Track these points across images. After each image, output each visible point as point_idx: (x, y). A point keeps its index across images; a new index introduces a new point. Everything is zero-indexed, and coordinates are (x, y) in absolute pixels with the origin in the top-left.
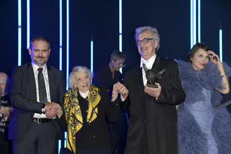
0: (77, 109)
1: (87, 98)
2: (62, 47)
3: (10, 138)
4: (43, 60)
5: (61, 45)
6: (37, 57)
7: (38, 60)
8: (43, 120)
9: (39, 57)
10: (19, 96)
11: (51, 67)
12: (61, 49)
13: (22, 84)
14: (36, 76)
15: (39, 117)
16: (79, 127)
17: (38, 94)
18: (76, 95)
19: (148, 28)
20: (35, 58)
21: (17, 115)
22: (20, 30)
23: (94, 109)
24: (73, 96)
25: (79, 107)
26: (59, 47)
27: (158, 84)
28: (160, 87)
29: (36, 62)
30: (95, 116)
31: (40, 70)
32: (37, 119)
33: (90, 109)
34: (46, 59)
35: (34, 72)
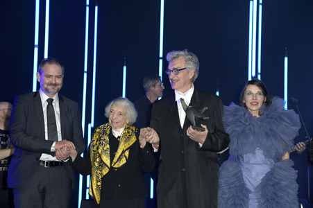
0: (105, 149)
1: (119, 137)
2: (87, 72)
3: (9, 186)
4: (56, 88)
5: (86, 69)
6: (48, 85)
7: (50, 87)
8: (51, 164)
9: (51, 84)
10: (22, 133)
11: (64, 97)
12: (85, 75)
13: (27, 119)
14: (45, 109)
15: (46, 160)
16: (106, 171)
17: (46, 131)
18: (108, 132)
19: (182, 53)
20: (45, 86)
21: (19, 157)
22: (36, 50)
23: (123, 152)
24: (104, 133)
25: (108, 146)
26: (83, 72)
27: (205, 127)
28: (207, 131)
29: (47, 91)
30: (124, 161)
31: (50, 101)
32: (44, 162)
33: (119, 152)
34: (60, 87)
35: (43, 103)
